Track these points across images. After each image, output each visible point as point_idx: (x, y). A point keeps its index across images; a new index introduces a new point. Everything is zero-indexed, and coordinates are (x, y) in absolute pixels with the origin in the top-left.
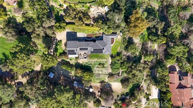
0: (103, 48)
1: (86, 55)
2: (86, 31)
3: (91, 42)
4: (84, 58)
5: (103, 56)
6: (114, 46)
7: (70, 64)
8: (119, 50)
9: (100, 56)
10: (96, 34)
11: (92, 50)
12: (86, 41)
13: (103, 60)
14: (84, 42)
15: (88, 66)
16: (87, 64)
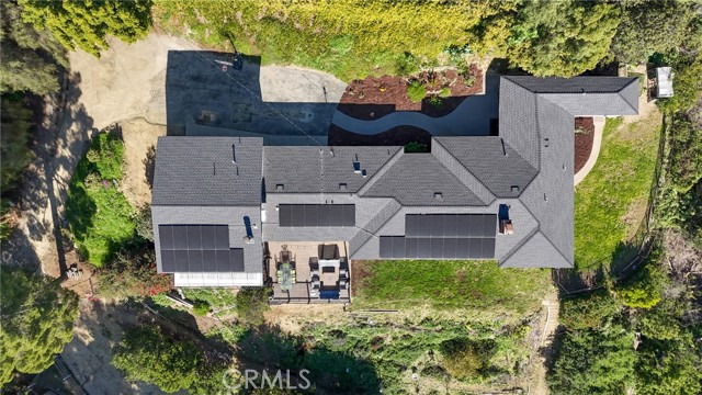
0: (504, 209)
1: (336, 263)
2: (344, 48)
3: (382, 150)
4: (315, 293)
5: (489, 281)
6: (586, 193)
7: (198, 334)
8: (631, 224)
9: (464, 279)
10: (432, 76)
11: (397, 227)
12: (339, 138)
13: (487, 317)
14: (322, 152)
15: (351, 359)
16: (337, 345)
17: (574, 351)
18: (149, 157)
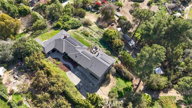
8: (51, 32)
10: (54, 63)
11: (79, 46)
13: (79, 34)
17: (73, 26)
18: (107, 86)
